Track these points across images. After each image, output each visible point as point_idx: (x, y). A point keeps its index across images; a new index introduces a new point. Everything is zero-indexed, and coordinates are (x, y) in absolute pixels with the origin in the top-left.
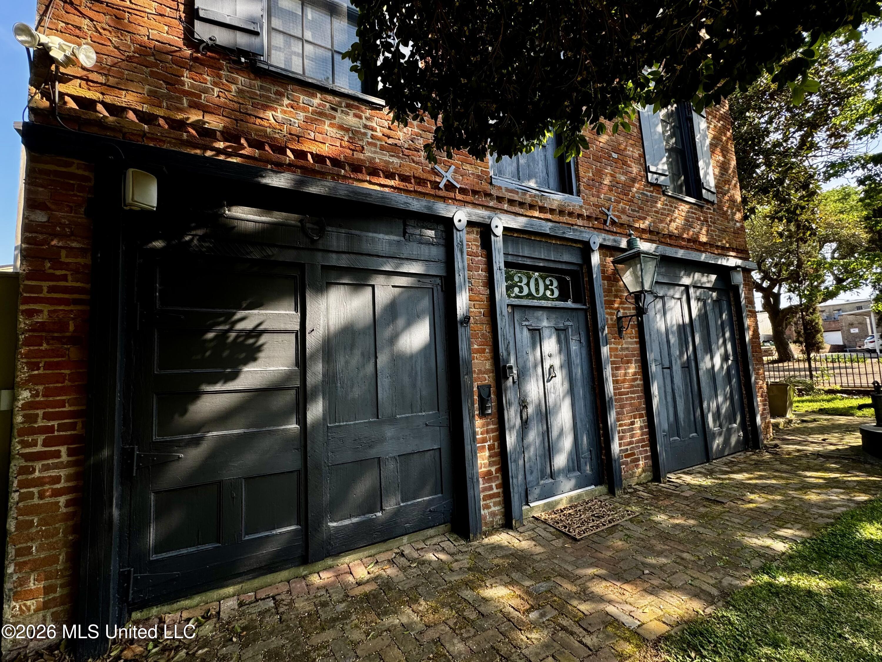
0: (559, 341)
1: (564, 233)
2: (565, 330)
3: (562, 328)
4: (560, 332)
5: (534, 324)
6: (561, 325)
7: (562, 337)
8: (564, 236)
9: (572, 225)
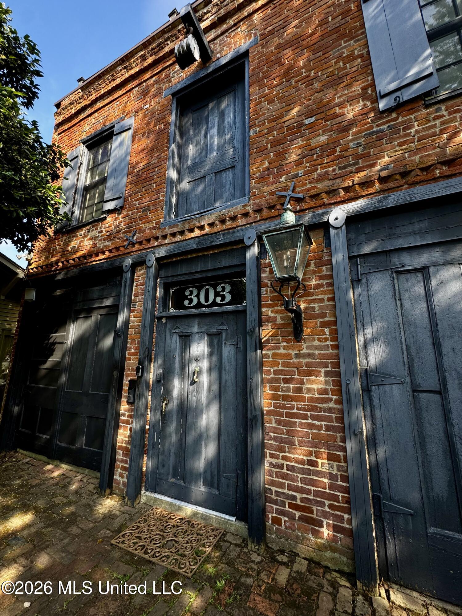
0: (211, 345)
1: (213, 242)
2: (219, 334)
3: (216, 333)
4: (214, 337)
5: (185, 332)
6: (214, 330)
7: (216, 341)
8: (213, 244)
9: (235, 228)
